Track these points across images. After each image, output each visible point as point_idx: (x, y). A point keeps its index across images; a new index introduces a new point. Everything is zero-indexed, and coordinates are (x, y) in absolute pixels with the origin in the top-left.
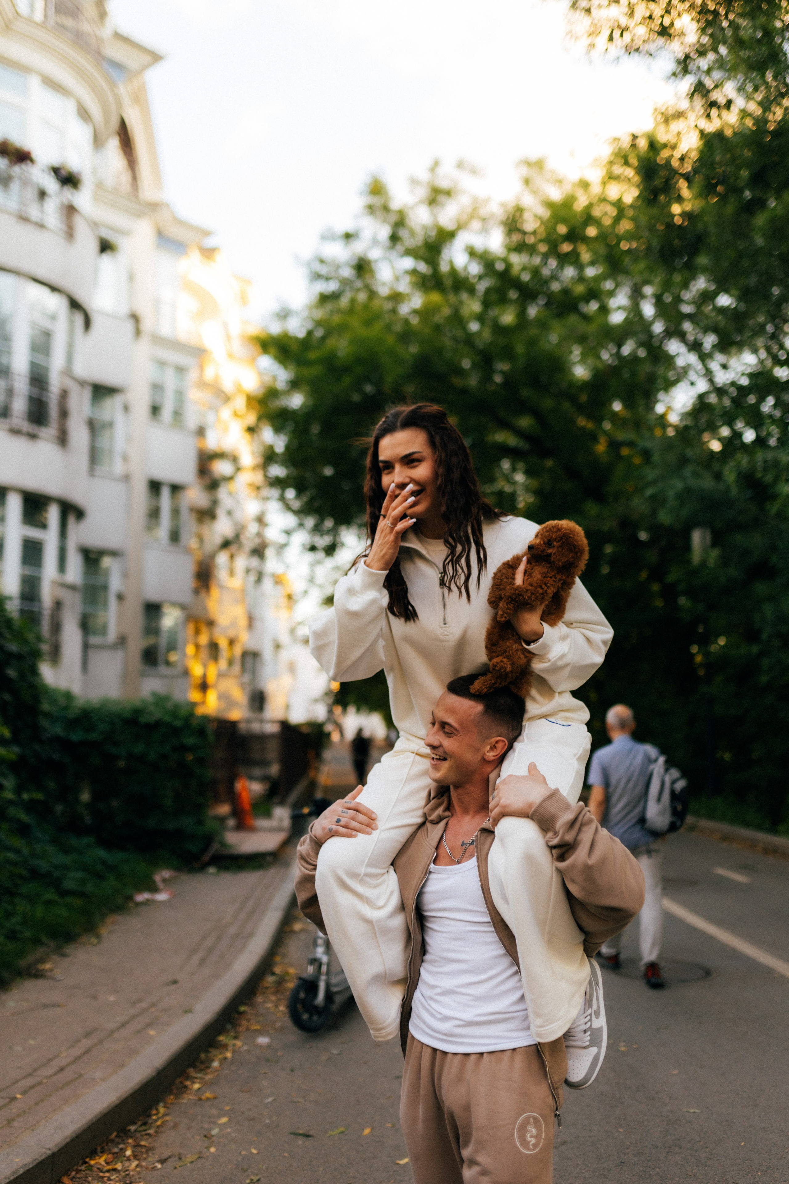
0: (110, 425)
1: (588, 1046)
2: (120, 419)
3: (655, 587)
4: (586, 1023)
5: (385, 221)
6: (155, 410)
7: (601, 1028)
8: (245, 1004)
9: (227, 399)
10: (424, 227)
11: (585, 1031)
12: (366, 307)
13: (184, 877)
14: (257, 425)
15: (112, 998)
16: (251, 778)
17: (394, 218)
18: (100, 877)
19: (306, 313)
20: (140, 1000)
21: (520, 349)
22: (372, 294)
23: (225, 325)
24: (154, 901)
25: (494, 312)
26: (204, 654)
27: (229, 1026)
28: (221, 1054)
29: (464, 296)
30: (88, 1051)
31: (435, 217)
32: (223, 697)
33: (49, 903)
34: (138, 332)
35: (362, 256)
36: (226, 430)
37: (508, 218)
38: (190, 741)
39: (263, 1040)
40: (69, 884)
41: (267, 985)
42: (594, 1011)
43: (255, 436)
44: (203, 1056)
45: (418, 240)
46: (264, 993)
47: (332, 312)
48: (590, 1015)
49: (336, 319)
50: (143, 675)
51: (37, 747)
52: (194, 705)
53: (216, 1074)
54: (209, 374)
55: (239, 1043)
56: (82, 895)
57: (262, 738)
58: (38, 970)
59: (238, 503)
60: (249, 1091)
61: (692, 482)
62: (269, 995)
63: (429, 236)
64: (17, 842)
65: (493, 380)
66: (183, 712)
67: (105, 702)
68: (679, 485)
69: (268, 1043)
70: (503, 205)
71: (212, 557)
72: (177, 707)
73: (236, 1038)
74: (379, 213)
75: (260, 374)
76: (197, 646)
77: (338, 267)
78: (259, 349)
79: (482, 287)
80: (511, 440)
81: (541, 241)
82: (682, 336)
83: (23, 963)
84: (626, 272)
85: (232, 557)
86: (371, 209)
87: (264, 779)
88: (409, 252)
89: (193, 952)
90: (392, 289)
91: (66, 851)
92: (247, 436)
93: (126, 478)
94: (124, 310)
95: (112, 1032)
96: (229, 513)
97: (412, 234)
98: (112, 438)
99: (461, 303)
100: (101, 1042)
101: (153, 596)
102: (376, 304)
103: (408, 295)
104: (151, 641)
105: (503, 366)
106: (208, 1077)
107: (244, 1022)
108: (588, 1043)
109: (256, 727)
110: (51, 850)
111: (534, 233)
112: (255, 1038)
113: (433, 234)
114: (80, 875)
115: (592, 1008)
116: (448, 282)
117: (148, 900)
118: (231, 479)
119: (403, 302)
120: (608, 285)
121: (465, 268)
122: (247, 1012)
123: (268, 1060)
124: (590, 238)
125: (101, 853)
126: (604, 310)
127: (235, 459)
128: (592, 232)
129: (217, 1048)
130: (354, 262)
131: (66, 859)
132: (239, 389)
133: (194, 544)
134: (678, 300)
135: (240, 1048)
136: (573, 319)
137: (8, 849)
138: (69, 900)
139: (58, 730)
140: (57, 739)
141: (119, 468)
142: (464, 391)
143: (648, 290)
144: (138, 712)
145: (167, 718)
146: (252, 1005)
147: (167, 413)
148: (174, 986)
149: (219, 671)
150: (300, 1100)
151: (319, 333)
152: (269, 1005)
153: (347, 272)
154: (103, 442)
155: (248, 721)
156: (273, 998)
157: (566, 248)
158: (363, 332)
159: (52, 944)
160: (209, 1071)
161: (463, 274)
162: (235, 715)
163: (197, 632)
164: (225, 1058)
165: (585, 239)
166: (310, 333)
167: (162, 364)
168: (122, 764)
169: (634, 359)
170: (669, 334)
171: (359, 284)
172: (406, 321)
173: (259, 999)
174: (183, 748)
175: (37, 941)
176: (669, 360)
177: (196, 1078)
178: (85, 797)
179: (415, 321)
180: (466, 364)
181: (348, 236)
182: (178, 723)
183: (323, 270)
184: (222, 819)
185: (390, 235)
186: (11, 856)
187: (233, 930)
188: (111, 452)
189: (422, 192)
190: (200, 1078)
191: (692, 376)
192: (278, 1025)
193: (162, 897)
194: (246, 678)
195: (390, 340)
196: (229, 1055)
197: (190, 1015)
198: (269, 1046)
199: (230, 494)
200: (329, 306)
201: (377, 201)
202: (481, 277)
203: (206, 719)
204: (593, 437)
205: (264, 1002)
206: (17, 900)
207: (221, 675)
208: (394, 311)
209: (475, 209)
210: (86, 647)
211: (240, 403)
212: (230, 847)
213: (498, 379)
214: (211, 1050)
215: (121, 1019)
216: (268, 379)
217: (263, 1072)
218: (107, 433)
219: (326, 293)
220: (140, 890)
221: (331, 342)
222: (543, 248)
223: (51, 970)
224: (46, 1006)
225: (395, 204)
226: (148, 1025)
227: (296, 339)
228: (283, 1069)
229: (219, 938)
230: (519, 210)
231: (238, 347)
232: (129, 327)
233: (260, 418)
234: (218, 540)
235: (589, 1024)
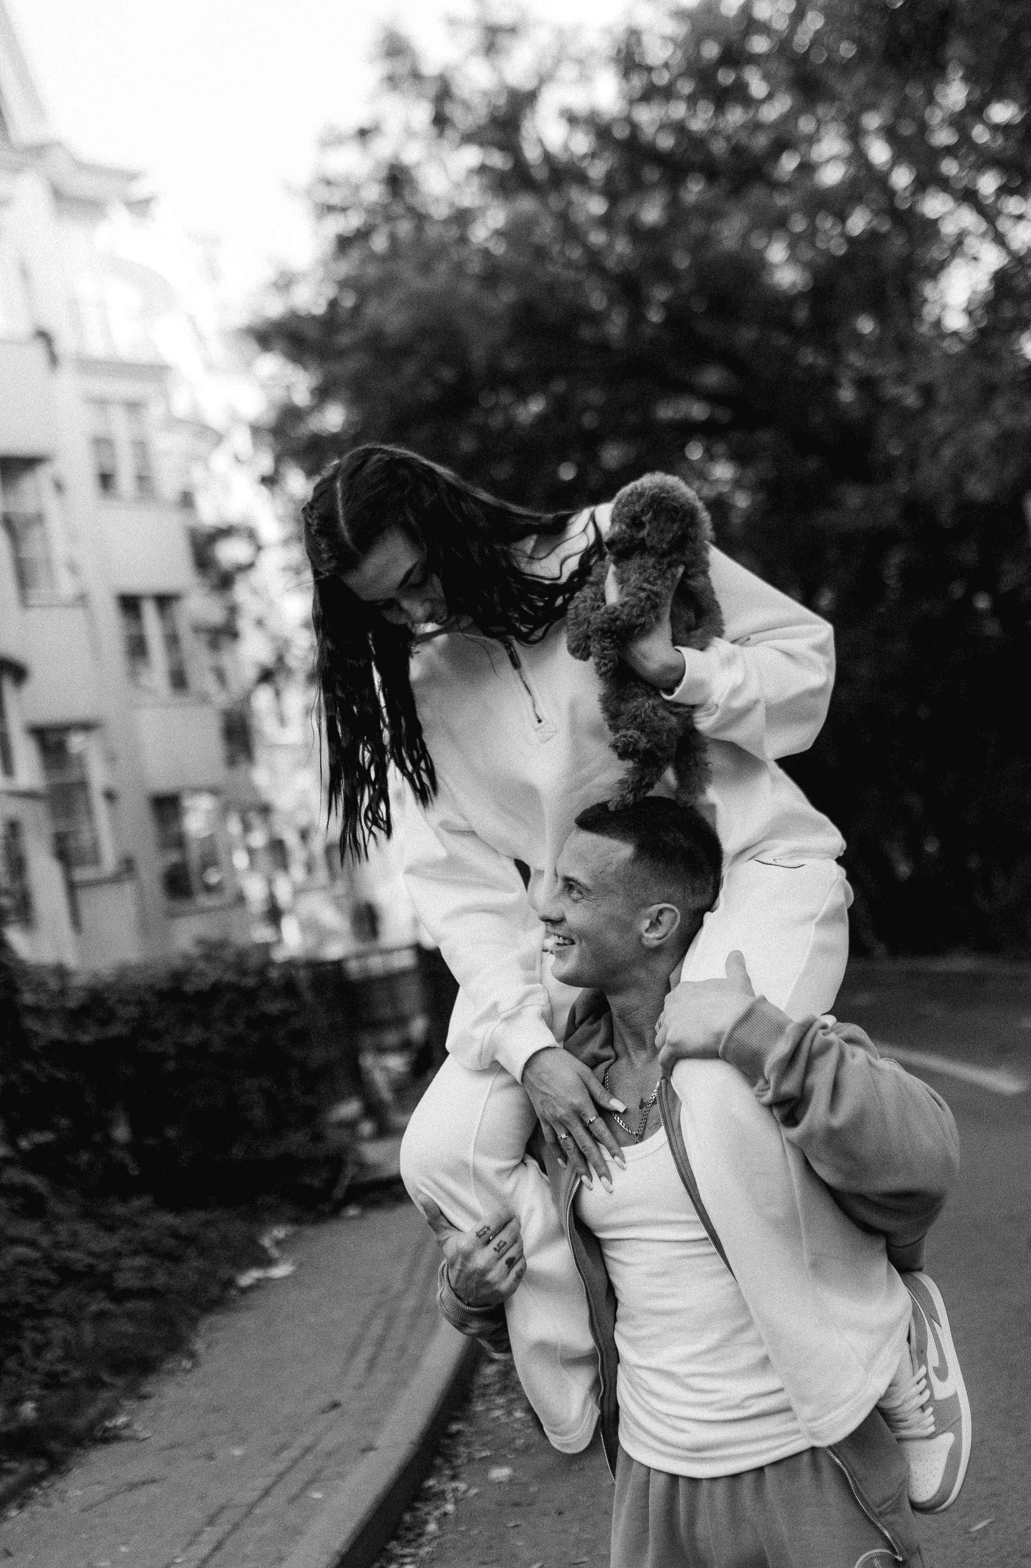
0: (39, 518)
1: (934, 1433)
2: (51, 506)
3: (982, 603)
4: (921, 1393)
5: (420, 96)
6: (106, 480)
7: (955, 1395)
8: (456, 1419)
9: (219, 438)
10: (485, 94)
11: (923, 1408)
12: (418, 240)
13: (309, 1232)
14: (277, 471)
15: (237, 1452)
16: (382, 1050)
17: (432, 90)
18: (175, 1258)
19: (320, 273)
20: (284, 1447)
21: (682, 261)
22: (420, 218)
23: (191, 320)
24: (269, 1280)
25: (625, 210)
26: (264, 860)
27: (438, 1461)
28: (437, 1508)
29: (575, 193)
30: (218, 1547)
31: (499, 72)
32: (309, 926)
33: (101, 1315)
34: (53, 359)
35: (393, 161)
36: (227, 487)
37: (619, 51)
38: (274, 1007)
39: (500, 1473)
40: (126, 1279)
41: (487, 1381)
42: (934, 1368)
43: (276, 488)
44: (407, 1517)
45: (480, 114)
46: (484, 1395)
47: (363, 261)
48: (926, 1376)
49: (372, 271)
50: (172, 915)
51: (28, 1066)
52: (266, 947)
53: (435, 1544)
54: (181, 405)
55: (462, 1486)
56: (151, 1293)
57: (391, 979)
58: (107, 1430)
59: (271, 603)
60: (497, 1560)
61: (1009, 421)
62: (493, 1397)
63: (496, 107)
64: (28, 1229)
65: (647, 321)
66: (254, 961)
67: (123, 971)
68: (987, 430)
69: (510, 1475)
70: (608, 30)
71: (247, 699)
72: (242, 955)
73: (454, 1478)
74: (406, 86)
75: (263, 386)
76: (251, 852)
77: (357, 188)
78: (254, 346)
79: (597, 171)
80: (698, 411)
81: (681, 75)
82: (944, 184)
83: (79, 1423)
84: (831, 97)
85: (278, 693)
86: (392, 81)
87: (405, 1046)
88: (469, 138)
89: (353, 1351)
90: (451, 205)
91: (110, 1229)
92: (264, 490)
93: (82, 600)
94: (23, 328)
95: (252, 1506)
96: (260, 623)
97: (466, 106)
98: (45, 539)
99: (570, 203)
100: (236, 1526)
101: (163, 784)
102: (432, 232)
103: (480, 208)
104: (174, 857)
105: (661, 293)
106: (423, 1551)
107: (462, 1449)
108: (932, 1429)
109: (377, 964)
110: (84, 1230)
111: (666, 65)
112: (486, 1471)
113: (502, 101)
114: (140, 1261)
115: (926, 1365)
116: (541, 174)
117: (259, 1280)
118: (251, 566)
119: (474, 220)
120: (806, 125)
121: (566, 148)
122: (463, 1432)
123: (516, 1504)
124: (761, 55)
125: (168, 1219)
126: (807, 168)
127: (251, 535)
128: (760, 45)
129: (430, 1500)
130: (383, 173)
131: (112, 1242)
132: (234, 418)
133: (209, 684)
134: (923, 128)
135: (465, 1492)
136: (757, 194)
137: (15, 1241)
138: (130, 1305)
139: (56, 1031)
140: (56, 1045)
141: (66, 586)
142: (603, 347)
143: (872, 121)
144: (178, 976)
145: (230, 977)
146: (469, 1419)
147: (125, 481)
148: (333, 1413)
149: (294, 884)
150: (585, 1559)
151: (349, 301)
152: (497, 1413)
153: (374, 193)
154: (33, 549)
155: (359, 956)
156: (500, 1401)
157: (726, 77)
158: (419, 284)
159: (120, 1382)
160: (423, 1540)
161: (563, 157)
162: (334, 951)
163: (247, 828)
164: (445, 1514)
165: (753, 59)
166: (333, 304)
167: (101, 403)
168: (171, 1066)
169: (872, 237)
170: (921, 185)
171: (398, 209)
172: (486, 253)
173: (479, 1407)
174: (266, 1021)
175: (95, 1383)
176: (931, 227)
177: (404, 1556)
178: (121, 1133)
179: (499, 249)
180: (597, 300)
181: (363, 134)
182: (250, 982)
183: (335, 197)
184: (351, 1125)
185: (433, 117)
186: (21, 1251)
187: (410, 1302)
188: (48, 561)
189: (472, 37)
190: (413, 1555)
191: (973, 244)
192: (519, 1442)
193: (280, 1271)
194: (340, 888)
195: (468, 289)
196: (450, 1507)
197: (372, 1454)
198: (511, 1481)
199: (255, 592)
200: (355, 254)
201: (401, 67)
202: (593, 155)
203: (291, 964)
204: (831, 382)
205: (489, 1410)
206: (48, 1322)
207: (298, 892)
208: (463, 240)
209: (562, 48)
210: (72, 888)
211: (242, 440)
212: (376, 1167)
213: (655, 316)
214: (418, 1505)
215: (261, 1482)
216: (278, 394)
217: (512, 1525)
218: (35, 533)
219: (346, 234)
220: (244, 1268)
221: (373, 310)
222: (686, 87)
223: (127, 1426)
224: (133, 1486)
225: (431, 66)
226: (308, 1485)
227: (314, 318)
228: (544, 1514)
229: (390, 1320)
230: (634, 35)
231: (218, 350)
232: (37, 352)
233: (279, 460)
234: (251, 673)
235: (927, 1393)
